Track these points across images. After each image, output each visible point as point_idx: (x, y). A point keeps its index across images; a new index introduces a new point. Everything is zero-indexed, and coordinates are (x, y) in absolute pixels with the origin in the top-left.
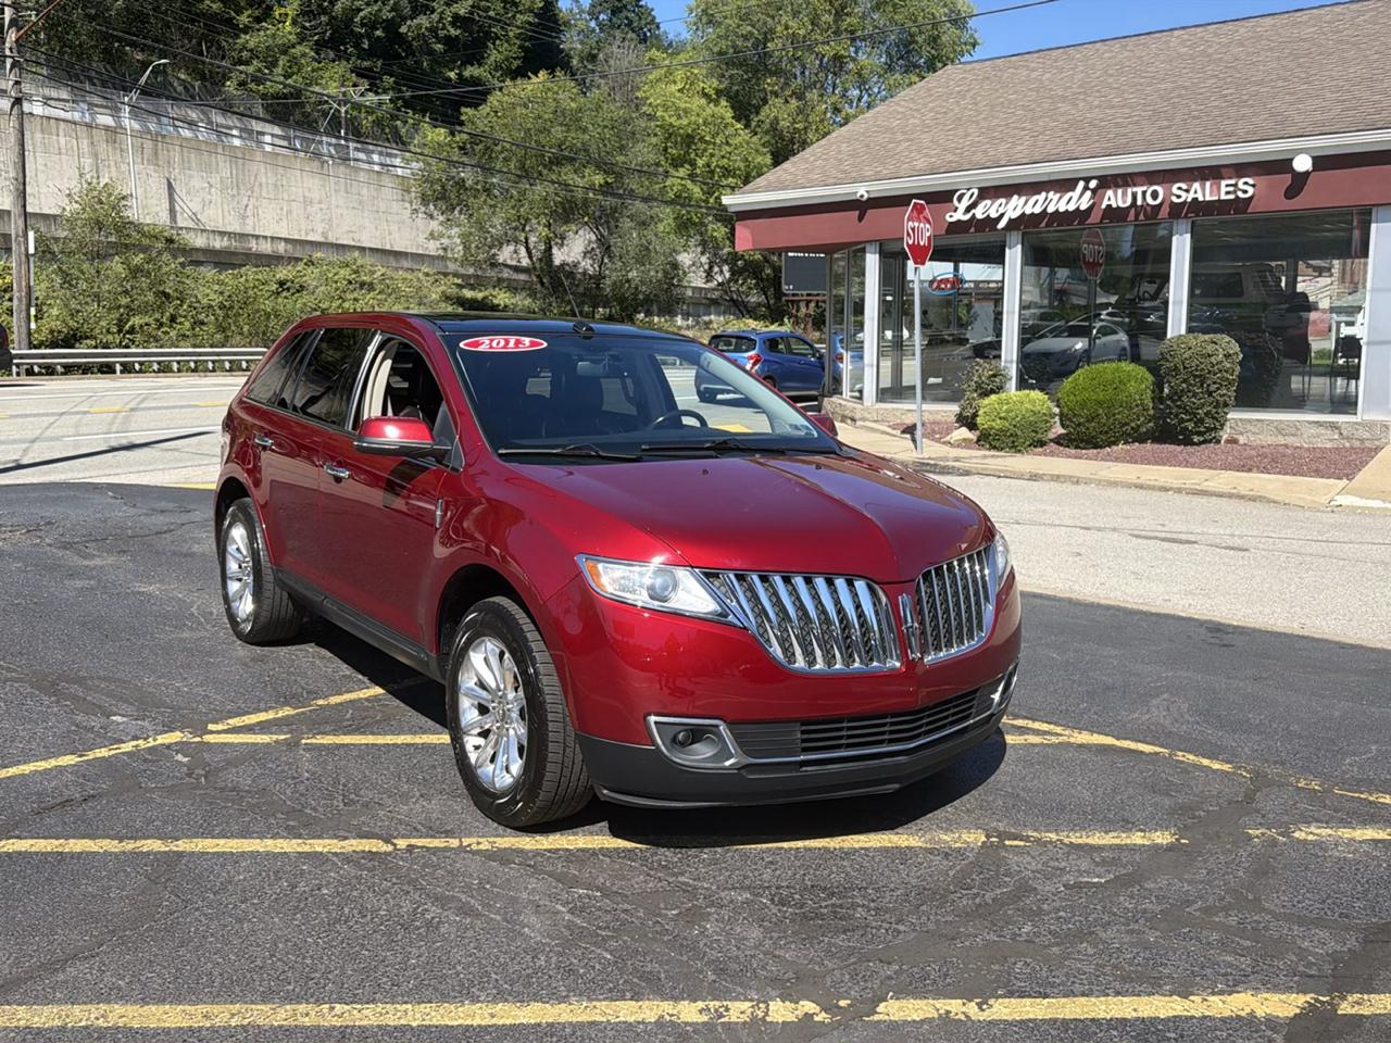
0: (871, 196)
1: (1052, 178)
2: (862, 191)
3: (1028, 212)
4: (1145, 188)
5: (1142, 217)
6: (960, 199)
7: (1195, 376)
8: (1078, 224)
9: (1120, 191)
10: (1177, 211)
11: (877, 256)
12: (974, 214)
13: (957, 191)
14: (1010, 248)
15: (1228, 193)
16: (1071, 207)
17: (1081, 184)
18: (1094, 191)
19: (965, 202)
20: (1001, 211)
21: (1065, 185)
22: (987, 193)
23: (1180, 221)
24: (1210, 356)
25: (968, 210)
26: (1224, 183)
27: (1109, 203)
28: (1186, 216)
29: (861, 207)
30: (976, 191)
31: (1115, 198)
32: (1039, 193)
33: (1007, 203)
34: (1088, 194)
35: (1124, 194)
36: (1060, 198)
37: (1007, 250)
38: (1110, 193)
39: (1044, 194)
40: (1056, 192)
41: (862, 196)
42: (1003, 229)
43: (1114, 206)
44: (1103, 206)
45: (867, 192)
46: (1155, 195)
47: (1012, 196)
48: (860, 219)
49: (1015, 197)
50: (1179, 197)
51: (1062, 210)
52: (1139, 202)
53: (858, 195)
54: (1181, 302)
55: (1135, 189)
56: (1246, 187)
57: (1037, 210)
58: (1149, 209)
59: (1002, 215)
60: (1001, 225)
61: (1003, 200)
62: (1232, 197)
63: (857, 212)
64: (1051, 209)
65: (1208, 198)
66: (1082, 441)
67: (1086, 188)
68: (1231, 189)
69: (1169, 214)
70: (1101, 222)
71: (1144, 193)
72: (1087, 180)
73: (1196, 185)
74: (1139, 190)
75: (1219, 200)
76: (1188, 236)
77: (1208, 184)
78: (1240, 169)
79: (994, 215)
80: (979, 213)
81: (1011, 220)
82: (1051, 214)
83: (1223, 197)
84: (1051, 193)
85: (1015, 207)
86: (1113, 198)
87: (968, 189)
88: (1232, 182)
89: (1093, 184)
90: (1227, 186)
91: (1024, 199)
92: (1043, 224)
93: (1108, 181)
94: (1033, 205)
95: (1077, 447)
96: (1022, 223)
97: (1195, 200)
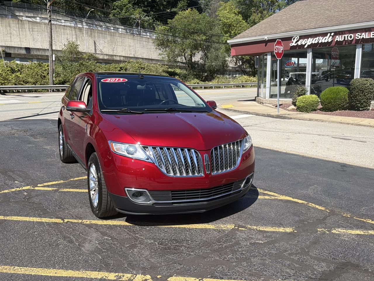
0: (269, 39)
1: (321, 33)
2: (266, 38)
3: (313, 43)
4: (348, 35)
5: (347, 44)
6: (294, 39)
7: (360, 90)
8: (328, 46)
9: (340, 36)
10: (358, 41)
11: (270, 56)
12: (298, 44)
13: (293, 37)
14: (308, 53)
16: (326, 41)
17: (329, 34)
18: (333, 36)
19: (295, 40)
20: (306, 42)
21: (324, 35)
22: (302, 37)
23: (359, 44)
24: (365, 84)
25: (296, 42)
27: (337, 40)
29: (266, 42)
30: (298, 37)
31: (339, 38)
32: (317, 37)
33: (307, 40)
34: (331, 37)
35: (342, 37)
36: (323, 38)
37: (308, 54)
38: (337, 37)
39: (318, 37)
40: (322, 37)
41: (266, 39)
42: (306, 48)
43: (339, 40)
44: (335, 41)
45: (268, 38)
46: (351, 37)
47: (309, 38)
48: (266, 46)
49: (310, 38)
50: (358, 37)
51: (323, 42)
52: (346, 39)
53: (265, 39)
54: (358, 69)
55: (345, 35)
57: (316, 42)
58: (349, 41)
59: (306, 44)
60: (306, 46)
61: (306, 39)
63: (265, 44)
64: (320, 42)
65: (367, 37)
66: (327, 109)
67: (330, 35)
69: (355, 42)
70: (335, 45)
71: (348, 36)
72: (331, 33)
73: (363, 34)
74: (346, 36)
75: (370, 38)
76: (361, 49)
77: (367, 33)
79: (303, 44)
80: (299, 43)
81: (308, 45)
82: (320, 43)
83: (372, 37)
84: (320, 37)
85: (310, 41)
86: (338, 38)
87: (296, 37)
89: (332, 34)
90: (373, 33)
91: (312, 39)
92: (318, 46)
93: (337, 33)
94: (315, 41)
95: (325, 111)
96: (311, 46)
97: (363, 38)
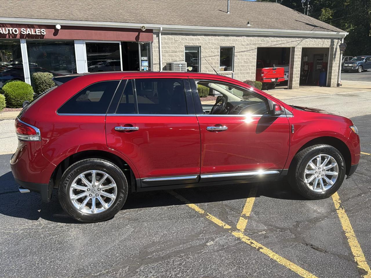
4: (12, 28)
5: (11, 37)
9: (3, 28)
10: (22, 36)
15: (38, 33)
23: (23, 39)
26: (37, 30)
28: (25, 38)
31: (2, 31)
35: (5, 30)
43: (2, 33)
46: (16, 31)
50: (23, 32)
52: (11, 33)
55: (8, 28)
56: (44, 32)
58: (14, 35)
62: (40, 34)
65: (33, 34)
68: (39, 32)
69: (20, 37)
71: (12, 30)
73: (28, 29)
74: (10, 29)
76: (26, 44)
77: (32, 29)
78: (40, 26)
83: (37, 34)
88: (39, 30)
90: (38, 31)
97: (29, 34)
